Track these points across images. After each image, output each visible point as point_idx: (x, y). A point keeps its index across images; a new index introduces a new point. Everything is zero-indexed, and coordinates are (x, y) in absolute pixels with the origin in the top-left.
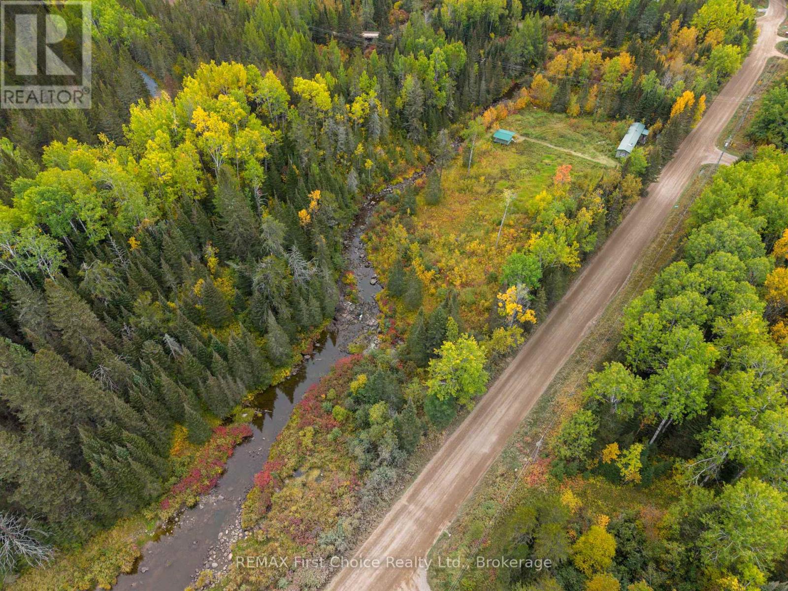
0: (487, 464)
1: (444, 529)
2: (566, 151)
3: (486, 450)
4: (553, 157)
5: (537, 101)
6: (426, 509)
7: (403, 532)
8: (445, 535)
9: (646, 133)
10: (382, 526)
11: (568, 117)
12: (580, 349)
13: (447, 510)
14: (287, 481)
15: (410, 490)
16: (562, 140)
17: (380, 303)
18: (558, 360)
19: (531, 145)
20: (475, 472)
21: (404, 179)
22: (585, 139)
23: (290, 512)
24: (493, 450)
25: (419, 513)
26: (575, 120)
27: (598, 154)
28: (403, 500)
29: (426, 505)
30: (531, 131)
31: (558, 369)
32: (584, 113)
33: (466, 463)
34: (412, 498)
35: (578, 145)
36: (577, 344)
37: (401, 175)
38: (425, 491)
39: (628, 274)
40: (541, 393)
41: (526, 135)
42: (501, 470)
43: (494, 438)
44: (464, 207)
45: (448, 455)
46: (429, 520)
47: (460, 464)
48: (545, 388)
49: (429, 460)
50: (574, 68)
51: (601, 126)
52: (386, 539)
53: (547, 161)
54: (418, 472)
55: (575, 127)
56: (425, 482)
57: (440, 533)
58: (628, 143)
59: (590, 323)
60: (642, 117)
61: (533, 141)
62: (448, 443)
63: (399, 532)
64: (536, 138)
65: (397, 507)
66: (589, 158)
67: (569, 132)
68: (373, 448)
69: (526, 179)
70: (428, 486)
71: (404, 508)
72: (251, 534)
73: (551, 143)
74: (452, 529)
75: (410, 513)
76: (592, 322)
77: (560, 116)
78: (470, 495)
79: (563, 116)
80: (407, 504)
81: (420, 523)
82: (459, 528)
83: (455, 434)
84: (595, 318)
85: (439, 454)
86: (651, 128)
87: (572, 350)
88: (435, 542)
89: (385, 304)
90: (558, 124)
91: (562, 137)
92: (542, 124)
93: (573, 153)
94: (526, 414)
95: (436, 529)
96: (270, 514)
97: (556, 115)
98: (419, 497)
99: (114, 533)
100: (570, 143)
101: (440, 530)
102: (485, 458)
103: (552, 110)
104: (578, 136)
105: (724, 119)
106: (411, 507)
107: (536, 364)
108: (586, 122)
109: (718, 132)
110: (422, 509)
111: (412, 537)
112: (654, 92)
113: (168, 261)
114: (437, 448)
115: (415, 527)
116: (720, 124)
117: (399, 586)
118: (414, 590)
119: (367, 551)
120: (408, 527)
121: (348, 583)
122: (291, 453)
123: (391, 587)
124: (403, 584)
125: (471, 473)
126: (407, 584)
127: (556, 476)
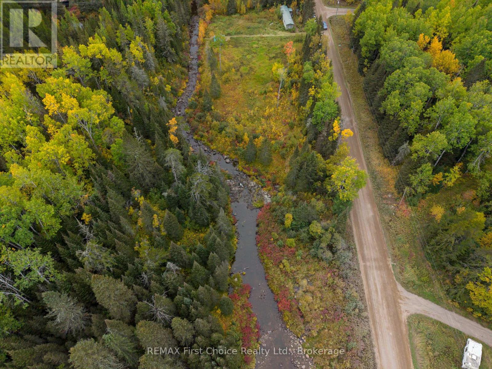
0: (378, 220)
1: (390, 263)
2: (259, 35)
3: (371, 214)
4: (257, 42)
5: (217, 11)
6: (375, 260)
7: (376, 277)
8: (393, 265)
9: (291, 10)
10: (364, 282)
11: (241, 15)
13: (384, 255)
14: (297, 297)
15: (359, 256)
16: (251, 30)
17: (246, 171)
18: (358, 151)
19: (236, 39)
20: (377, 227)
21: (183, 89)
22: (261, 25)
23: (315, 310)
24: (374, 212)
25: (374, 264)
26: (247, 16)
27: (276, 31)
28: (361, 264)
29: (373, 258)
30: (229, 31)
31: (362, 156)
32: (249, 9)
33: (370, 226)
34: (364, 259)
35: (261, 30)
36: (359, 138)
37: (180, 88)
38: (366, 252)
39: (347, 91)
41: (229, 34)
42: (387, 218)
43: (369, 206)
44: (237, 92)
45: (359, 228)
46: (381, 264)
47: (367, 228)
48: (366, 168)
49: (353, 236)
51: (262, 14)
52: (373, 287)
53: (255, 46)
54: (355, 244)
55: (250, 20)
56: (362, 248)
57: (391, 266)
58: (287, 19)
61: (235, 36)
62: (353, 223)
63: (374, 279)
64: (235, 34)
65: (362, 269)
66: (273, 36)
67: (250, 24)
69: (254, 61)
70: (365, 249)
71: (365, 266)
72: (305, 337)
73: (246, 34)
74: (393, 260)
75: (370, 267)
76: (355, 124)
78: (385, 239)
79: (237, 15)
80: (364, 264)
81: (379, 268)
82: (395, 258)
84: (353, 121)
85: (354, 229)
87: (360, 143)
88: (393, 271)
89: (249, 170)
90: (240, 22)
91: (249, 28)
92: (231, 24)
93: (264, 36)
95: (388, 266)
96: (308, 319)
97: (234, 16)
98: (367, 257)
100: (256, 31)
101: (389, 265)
102: (375, 217)
103: (229, 14)
104: (256, 25)
106: (368, 264)
108: (254, 15)
110: (373, 261)
111: (382, 277)
114: (351, 228)
115: (379, 272)
117: (399, 303)
118: (406, 300)
119: (370, 298)
120: (375, 274)
121: (378, 320)
122: (285, 280)
123: (396, 306)
124: (400, 301)
125: (376, 229)
126: (401, 299)
127: (414, 205)
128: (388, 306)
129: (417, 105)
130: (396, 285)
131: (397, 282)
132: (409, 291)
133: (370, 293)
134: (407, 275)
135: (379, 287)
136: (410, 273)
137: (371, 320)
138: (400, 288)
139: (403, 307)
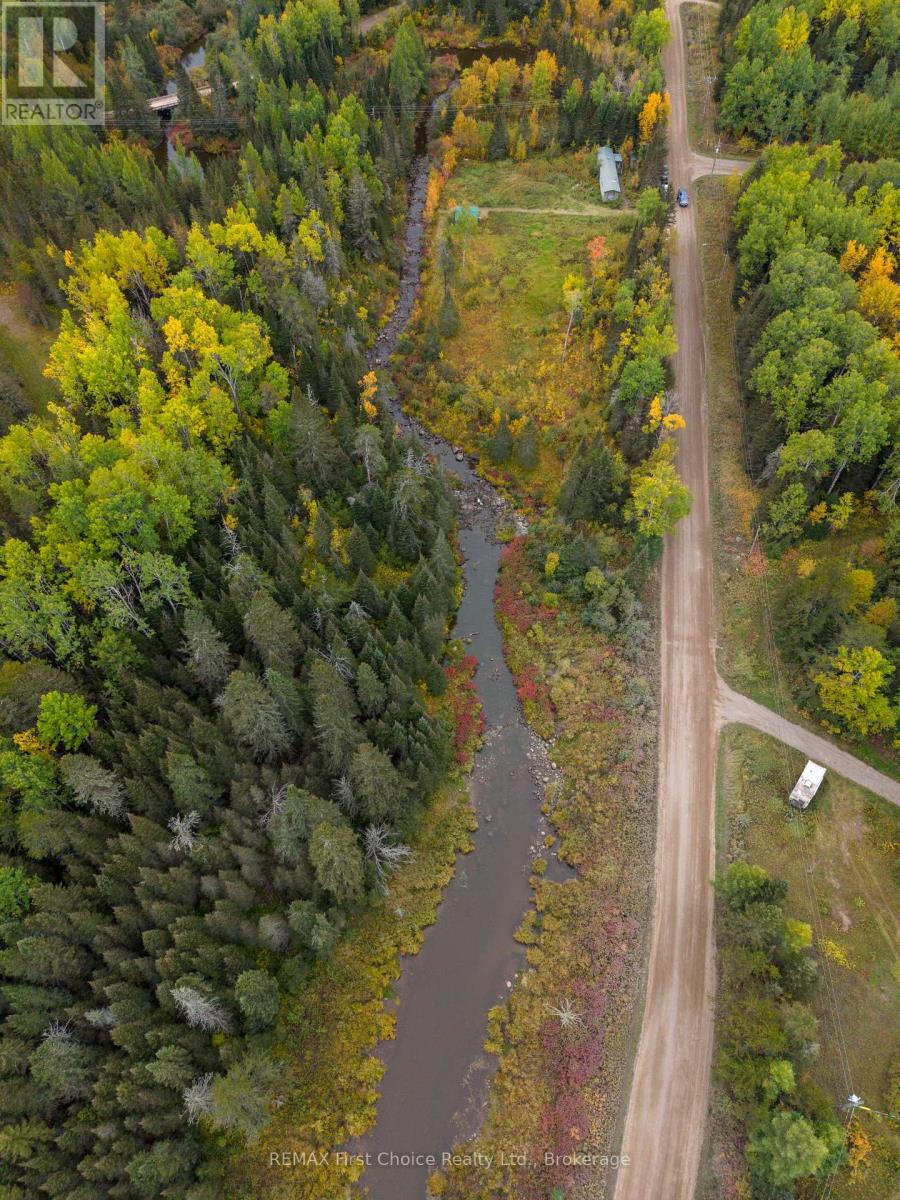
0: (709, 578)
1: (714, 645)
2: (546, 211)
3: (699, 566)
4: (540, 225)
5: (467, 150)
7: (685, 665)
8: (717, 650)
9: (619, 158)
10: (664, 671)
11: (516, 162)
12: (712, 437)
13: (706, 633)
14: (548, 682)
15: (664, 632)
16: (532, 198)
17: (490, 477)
18: (700, 456)
19: (502, 217)
20: (704, 589)
22: (554, 187)
23: (576, 703)
24: (705, 564)
25: (686, 645)
26: (528, 165)
27: (581, 203)
28: (664, 642)
29: (685, 635)
30: (488, 197)
31: (706, 466)
32: (539, 149)
33: (692, 586)
34: (670, 637)
35: (552, 198)
36: (706, 434)
37: (383, 311)
38: (676, 625)
39: (702, 341)
40: (707, 494)
41: (486, 204)
42: (725, 575)
43: (698, 553)
44: (490, 327)
45: (672, 587)
46: (698, 646)
47: (687, 588)
48: (707, 488)
49: (659, 600)
50: (493, 89)
51: (560, 162)
52: (676, 679)
53: (536, 233)
54: (659, 613)
55: (533, 174)
56: (670, 618)
57: (714, 651)
58: (609, 181)
59: (702, 408)
60: (605, 138)
61: (499, 210)
62: (664, 577)
63: (681, 667)
64: (499, 204)
65: (664, 650)
66: (576, 213)
67: (529, 184)
68: (616, 612)
69: (530, 265)
70: (676, 622)
71: (670, 649)
72: (554, 739)
73: (521, 206)
74: (720, 643)
75: (678, 648)
76: (704, 406)
77: (505, 163)
78: (714, 609)
79: (508, 162)
80: (669, 643)
81: (693, 652)
82: (723, 639)
83: (664, 568)
84: (703, 399)
85: (664, 590)
86: (621, 150)
87: (706, 442)
88: (715, 659)
89: (496, 476)
90: (512, 178)
91: (528, 193)
92: (493, 182)
93: (556, 212)
94: (708, 519)
95: (708, 650)
96: (561, 713)
97: (500, 163)
98: (676, 633)
100: (542, 200)
101: (712, 648)
102: (704, 572)
103: (490, 158)
104: (544, 186)
105: (680, 111)
106: (676, 644)
108: (541, 163)
109: (684, 131)
110: (685, 641)
111: (694, 665)
114: (658, 586)
115: (691, 658)
116: (680, 119)
117: (713, 705)
118: (728, 703)
119: (669, 694)
120: (685, 662)
121: (674, 724)
122: (534, 656)
123: (707, 709)
124: (716, 702)
125: (702, 590)
126: (718, 700)
127: (775, 557)
128: (695, 708)
129: (804, 380)
130: (715, 679)
131: (718, 675)
132: (734, 690)
133: (669, 686)
134: (737, 666)
135: (686, 679)
136: (743, 664)
137: (662, 724)
138: (721, 683)
139: (719, 711)
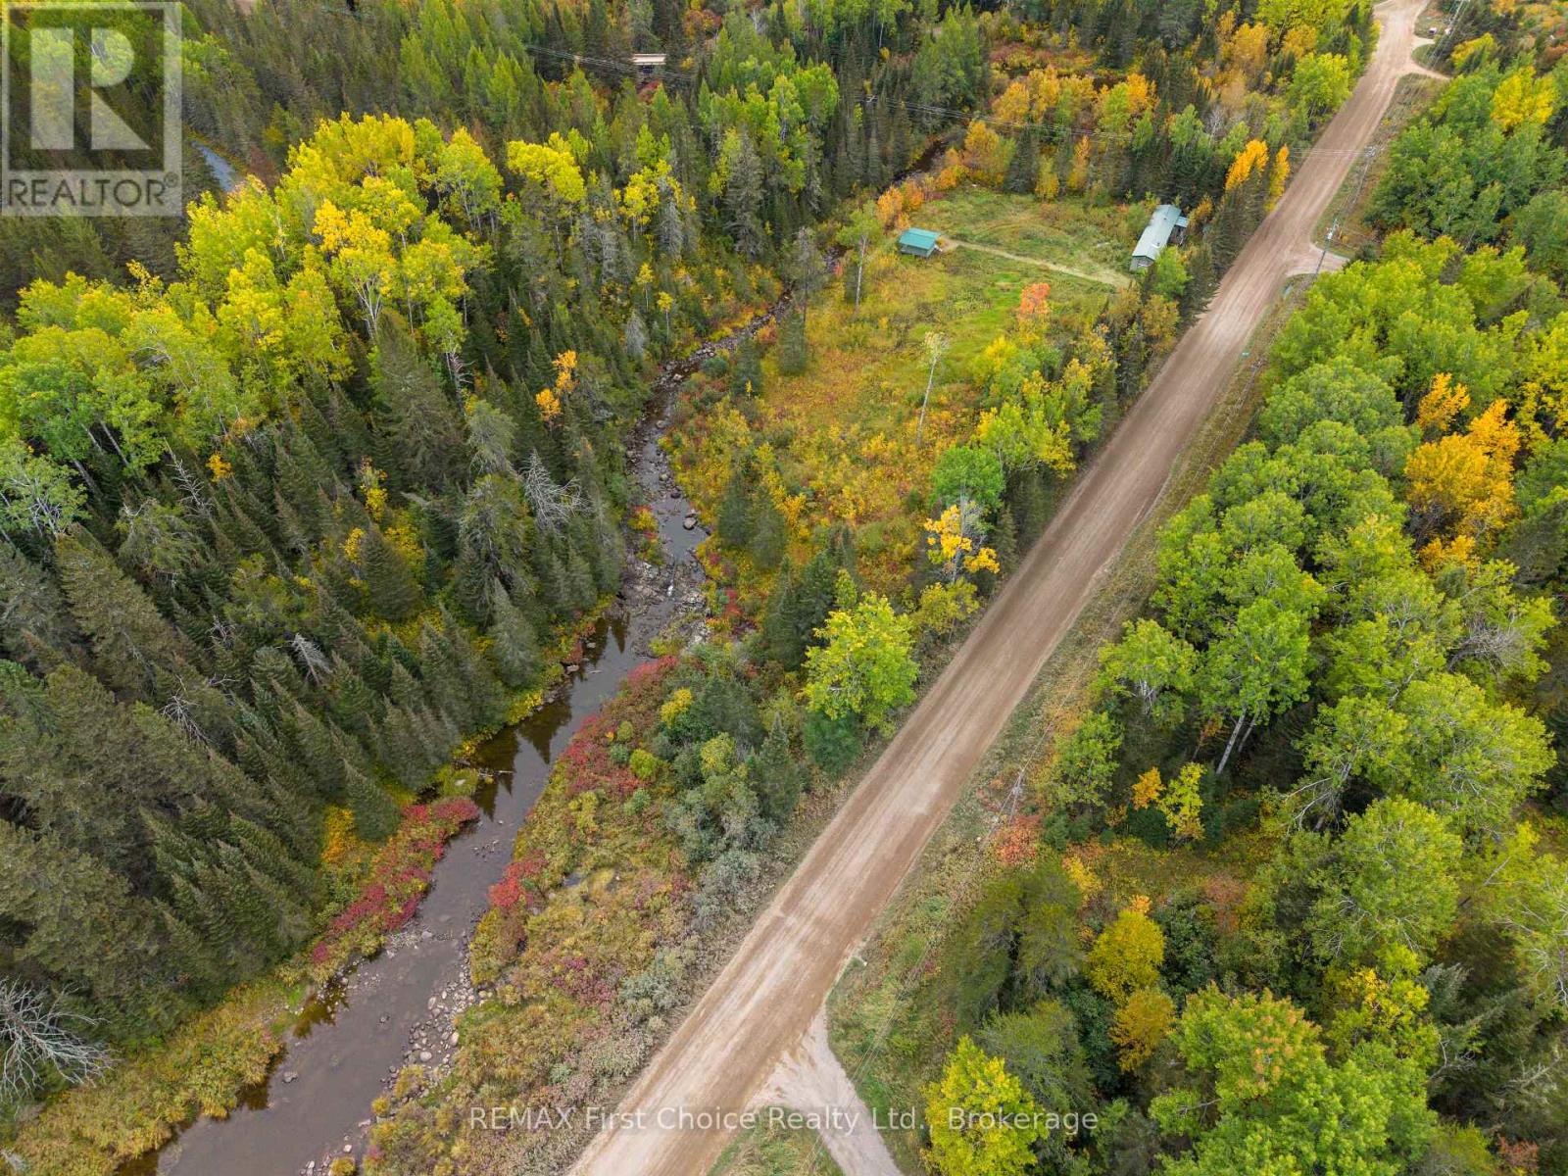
0: (926, 833)
1: (853, 953)
2: (1038, 263)
3: (921, 808)
4: (1015, 275)
5: (979, 174)
6: (818, 922)
7: (779, 964)
8: (856, 964)
9: (1183, 223)
10: (738, 958)
11: (1038, 200)
12: (1082, 620)
13: (855, 924)
14: (552, 895)
15: (786, 890)
16: (1029, 242)
17: (706, 562)
18: (1042, 643)
19: (970, 256)
20: (903, 850)
21: (735, 329)
22: (1071, 240)
23: (563, 948)
24: (935, 808)
25: (806, 930)
26: (1051, 207)
27: (1097, 266)
28: (775, 909)
29: (817, 913)
30: (969, 229)
31: (1044, 658)
32: (1068, 192)
33: (887, 834)
34: (791, 905)
35: (1058, 251)
36: (1076, 612)
37: (729, 322)
38: (814, 889)
39: (1164, 481)
40: (1016, 702)
41: (961, 237)
42: (952, 840)
43: (935, 787)
44: (853, 376)
45: (852, 823)
46: (826, 941)
47: (877, 835)
48: (1023, 691)
49: (817, 835)
50: (1043, 107)
51: (1100, 214)
52: (748, 980)
53: (1002, 283)
54: (798, 857)
55: (1052, 219)
56: (813, 874)
57: (847, 962)
58: (1152, 242)
59: (1099, 572)
60: (1175, 195)
61: (974, 247)
62: (850, 802)
63: (771, 965)
64: (980, 241)
65: (764, 921)
66: (1082, 275)
67: (1040, 229)
68: (712, 821)
69: (966, 318)
70: (818, 882)
71: (777, 922)
72: (490, 994)
73: (1009, 250)
74: (868, 953)
75: (789, 930)
76: (1102, 571)
77: (1023, 199)
78: (897, 891)
79: (1028, 198)
80: (782, 915)
81: (810, 948)
82: (881, 950)
83: (863, 786)
84: (1108, 562)
85: (836, 821)
86: (1192, 215)
87: (1069, 623)
88: (838, 977)
89: (715, 563)
90: (1020, 215)
91: (1028, 237)
92: (990, 215)
93: (1052, 267)
94: (989, 741)
95: (840, 955)
96: (525, 956)
97: (1015, 197)
98: (804, 902)
99: (225, 1013)
100: (1044, 249)
101: (846, 956)
102: (922, 822)
103: (1006, 189)
104: (1060, 235)
105: (1324, 194)
106: (791, 920)
107: (1004, 651)
108: (1073, 208)
109: (1315, 216)
110: (810, 923)
111: (795, 972)
112: (1192, 145)
113: (289, 498)
114: (830, 812)
115: (800, 955)
116: (1319, 201)
117: (778, 1060)
118: (805, 1066)
119: (715, 1004)
120: (786, 955)
121: (683, 1063)
122: (557, 842)
123: (762, 1062)
124: (785, 1055)
125: (898, 851)
126: (793, 1054)
128: (743, 1049)
130: (814, 1012)
131: (823, 1009)
132: (833, 1049)
133: (727, 990)
134: (867, 1008)
135: (763, 991)
136: (882, 1009)
137: (665, 1051)
138: (818, 1026)
139: (779, 1075)
